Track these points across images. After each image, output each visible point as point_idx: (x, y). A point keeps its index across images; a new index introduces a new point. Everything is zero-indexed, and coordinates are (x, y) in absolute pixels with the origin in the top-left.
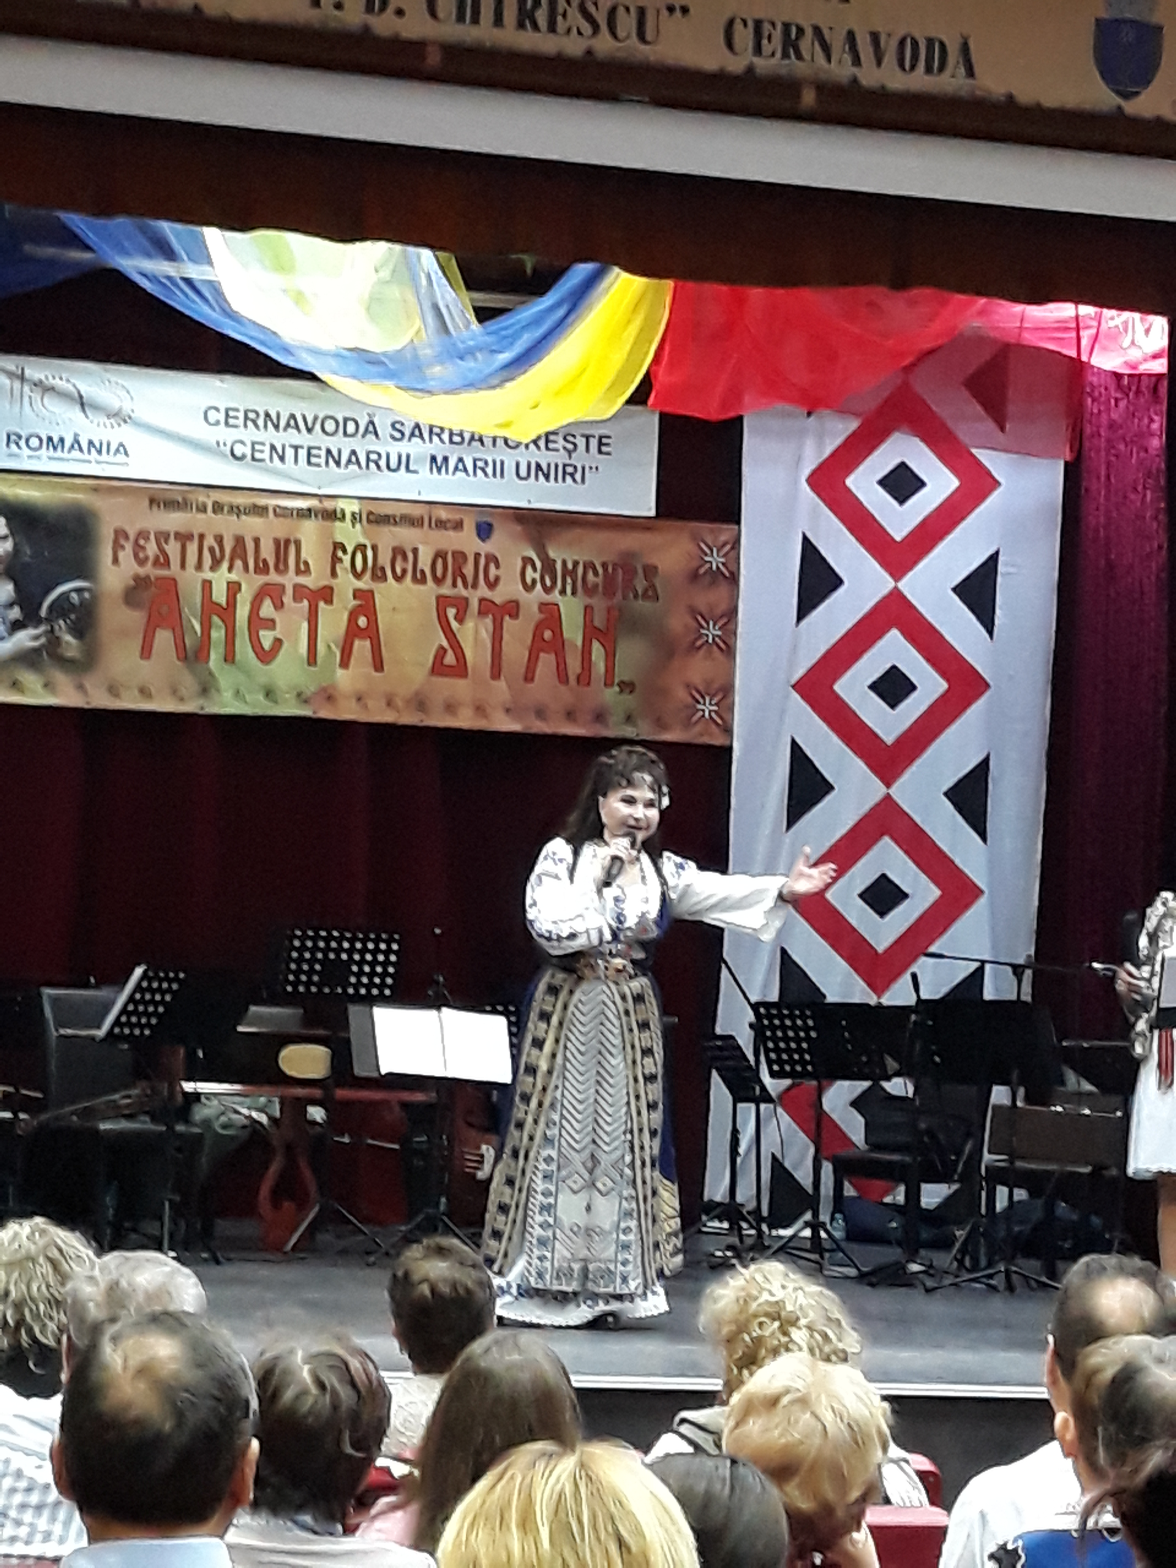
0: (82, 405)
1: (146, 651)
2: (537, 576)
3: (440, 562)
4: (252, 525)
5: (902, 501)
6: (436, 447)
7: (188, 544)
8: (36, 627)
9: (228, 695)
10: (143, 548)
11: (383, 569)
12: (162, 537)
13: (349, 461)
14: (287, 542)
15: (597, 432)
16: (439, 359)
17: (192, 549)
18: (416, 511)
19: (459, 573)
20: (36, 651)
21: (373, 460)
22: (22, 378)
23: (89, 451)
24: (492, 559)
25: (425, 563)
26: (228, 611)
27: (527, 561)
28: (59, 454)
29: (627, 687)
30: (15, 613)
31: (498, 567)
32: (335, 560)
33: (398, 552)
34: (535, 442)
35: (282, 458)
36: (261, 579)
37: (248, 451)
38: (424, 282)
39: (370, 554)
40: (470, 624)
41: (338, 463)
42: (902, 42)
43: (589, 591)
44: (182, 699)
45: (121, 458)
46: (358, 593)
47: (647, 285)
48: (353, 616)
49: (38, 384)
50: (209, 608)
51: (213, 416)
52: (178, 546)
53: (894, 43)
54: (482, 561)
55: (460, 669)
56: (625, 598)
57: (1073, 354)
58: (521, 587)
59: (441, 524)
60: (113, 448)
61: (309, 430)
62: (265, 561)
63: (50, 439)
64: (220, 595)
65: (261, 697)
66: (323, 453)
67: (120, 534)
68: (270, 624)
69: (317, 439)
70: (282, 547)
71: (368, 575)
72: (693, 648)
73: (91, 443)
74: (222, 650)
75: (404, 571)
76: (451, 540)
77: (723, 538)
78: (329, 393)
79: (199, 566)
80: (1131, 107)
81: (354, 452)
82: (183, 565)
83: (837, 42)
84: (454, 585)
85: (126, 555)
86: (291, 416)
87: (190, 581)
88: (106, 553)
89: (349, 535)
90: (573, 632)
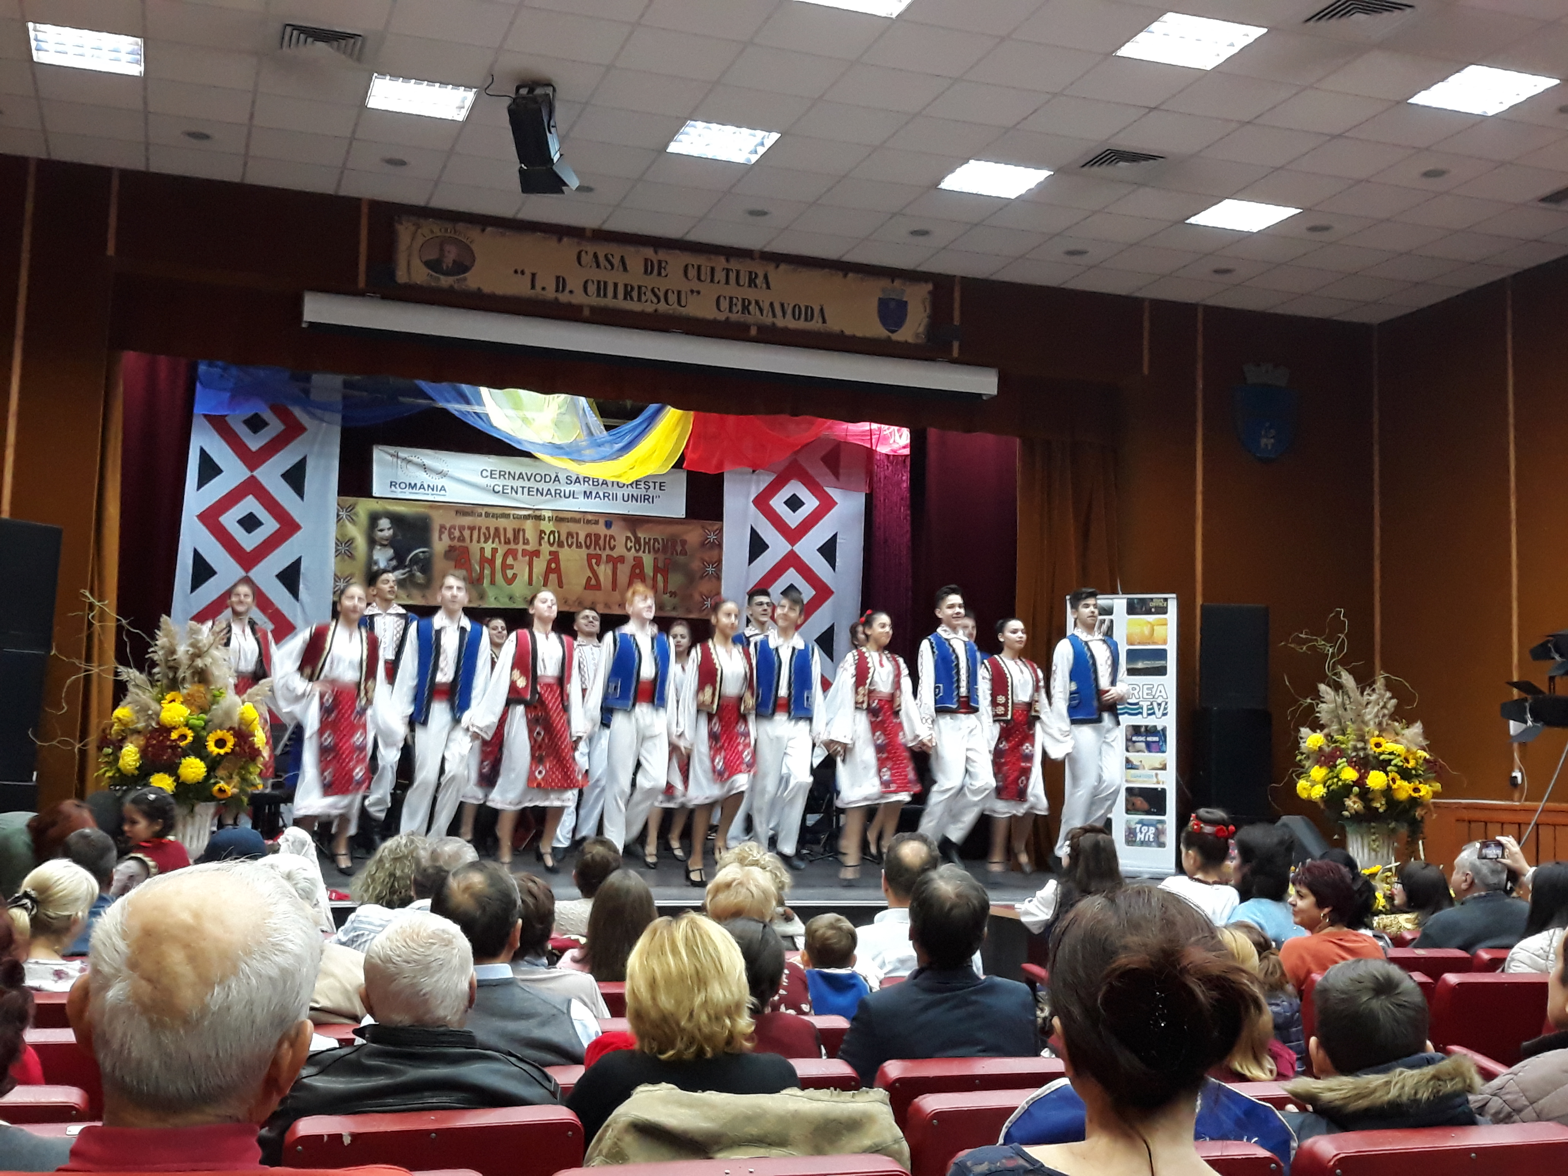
0: (425, 468)
2: (632, 544)
3: (588, 539)
4: (502, 523)
5: (794, 511)
6: (586, 487)
7: (474, 531)
8: (403, 569)
9: (492, 599)
10: (453, 533)
11: (563, 542)
12: (462, 528)
13: (547, 494)
14: (519, 530)
15: (659, 480)
16: (588, 447)
17: (476, 533)
18: (578, 516)
19: (597, 543)
20: (404, 579)
21: (558, 493)
22: (398, 457)
23: (428, 489)
24: (612, 537)
25: (582, 539)
26: (492, 562)
27: (628, 538)
28: (414, 491)
29: (673, 594)
30: (394, 563)
31: (614, 540)
32: (541, 538)
33: (570, 535)
34: (631, 484)
35: (516, 493)
36: (508, 547)
37: (501, 489)
38: (581, 412)
39: (556, 535)
40: (602, 567)
41: (542, 495)
42: (795, 306)
43: (656, 551)
45: (443, 492)
46: (551, 553)
47: (682, 416)
48: (549, 563)
49: (404, 459)
50: (483, 560)
51: (485, 473)
52: (469, 531)
53: (791, 306)
54: (608, 538)
55: (598, 587)
56: (672, 554)
57: (869, 446)
58: (625, 550)
59: (589, 522)
60: (439, 488)
61: (529, 480)
62: (509, 539)
63: (410, 484)
64: (488, 554)
65: (507, 600)
66: (535, 490)
67: (442, 528)
68: (511, 567)
69: (531, 484)
70: (517, 532)
71: (555, 545)
72: (702, 577)
73: (429, 486)
74: (489, 579)
75: (572, 543)
76: (593, 529)
77: (716, 528)
78: (537, 463)
79: (479, 541)
80: (895, 337)
81: (549, 490)
82: (471, 541)
83: (766, 306)
84: (595, 549)
85: (445, 536)
86: (521, 474)
87: (474, 548)
88: (436, 535)
89: (547, 526)
90: (649, 570)
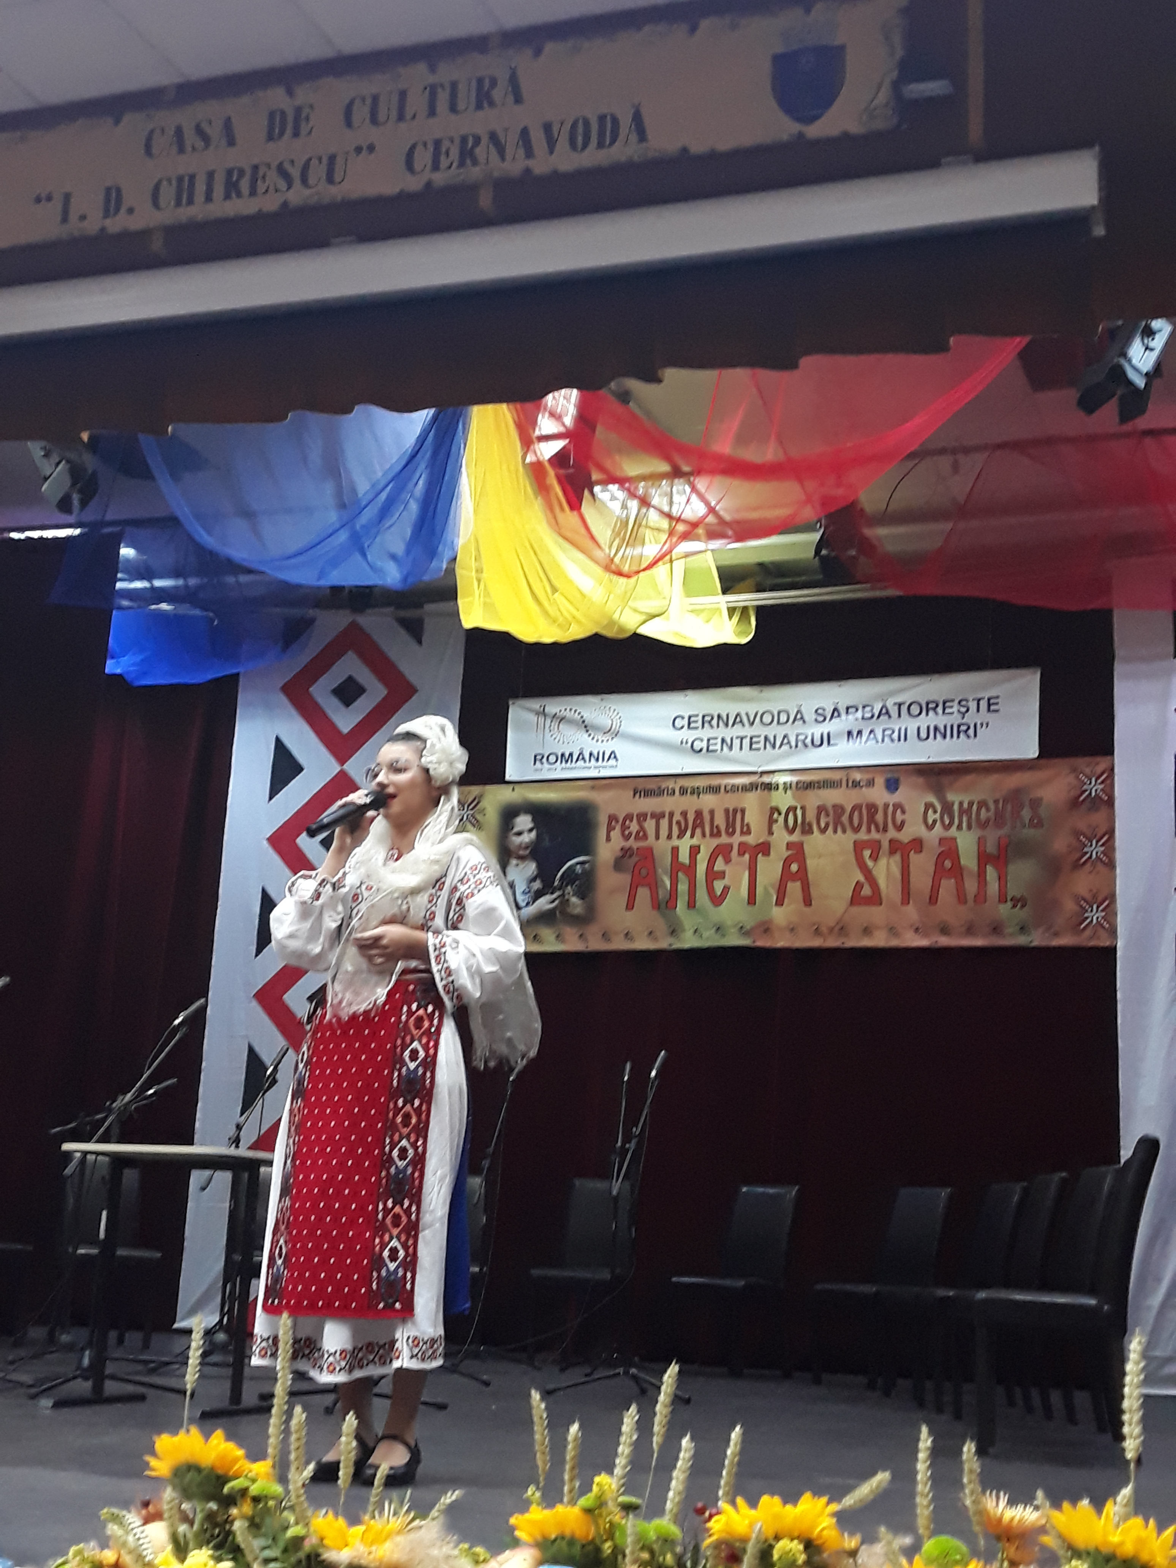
0: (586, 727)
1: (630, 906)
2: (937, 816)
3: (856, 814)
4: (708, 801)
6: (852, 723)
7: (661, 821)
8: (552, 893)
9: (689, 933)
10: (628, 827)
11: (810, 825)
12: (642, 817)
13: (783, 744)
15: (985, 695)
17: (664, 823)
18: (836, 776)
19: (872, 820)
20: (552, 912)
21: (801, 741)
22: (545, 714)
23: (590, 760)
24: (898, 806)
25: (844, 815)
26: (690, 870)
27: (928, 806)
28: (569, 765)
29: (1019, 902)
31: (903, 812)
32: (771, 822)
35: (731, 748)
36: (715, 842)
37: (704, 745)
39: (799, 812)
40: (883, 862)
41: (774, 746)
43: (983, 825)
44: (656, 939)
45: (612, 762)
46: (789, 846)
48: (787, 863)
49: (555, 716)
50: (676, 867)
51: (679, 723)
52: (654, 821)
54: (891, 808)
55: (876, 898)
56: (1015, 826)
58: (924, 827)
59: (856, 784)
60: (606, 757)
61: (751, 724)
62: (718, 828)
63: (563, 755)
64: (684, 857)
65: (713, 932)
66: (762, 740)
67: (612, 818)
68: (722, 875)
69: (758, 730)
70: (731, 815)
71: (798, 830)
72: (1077, 865)
73: (591, 754)
74: (686, 899)
75: (827, 825)
76: (865, 796)
77: (1099, 768)
79: (669, 837)
81: (786, 736)
82: (657, 837)
84: (869, 831)
85: (616, 834)
86: (738, 715)
87: (662, 847)
88: (602, 833)
89: (783, 800)
90: (968, 860)
